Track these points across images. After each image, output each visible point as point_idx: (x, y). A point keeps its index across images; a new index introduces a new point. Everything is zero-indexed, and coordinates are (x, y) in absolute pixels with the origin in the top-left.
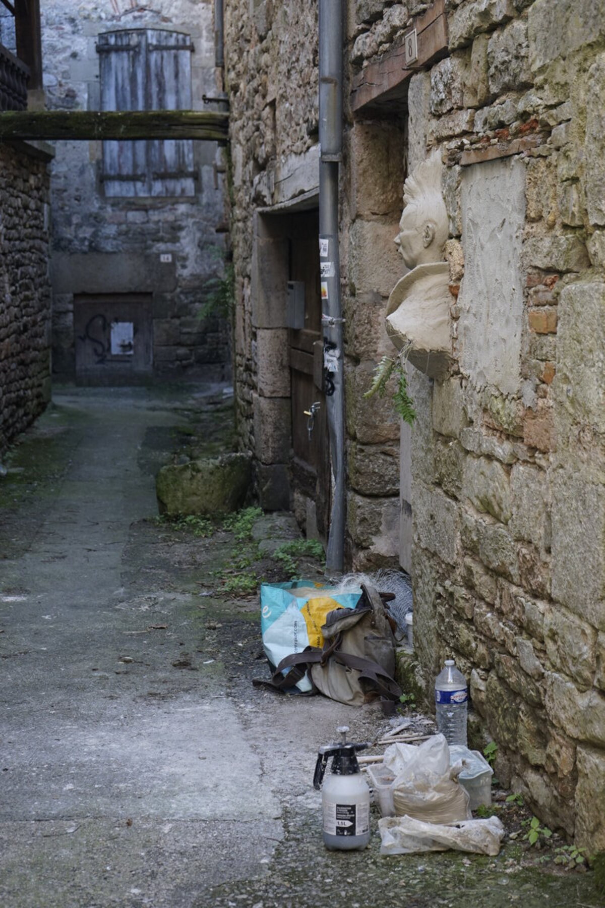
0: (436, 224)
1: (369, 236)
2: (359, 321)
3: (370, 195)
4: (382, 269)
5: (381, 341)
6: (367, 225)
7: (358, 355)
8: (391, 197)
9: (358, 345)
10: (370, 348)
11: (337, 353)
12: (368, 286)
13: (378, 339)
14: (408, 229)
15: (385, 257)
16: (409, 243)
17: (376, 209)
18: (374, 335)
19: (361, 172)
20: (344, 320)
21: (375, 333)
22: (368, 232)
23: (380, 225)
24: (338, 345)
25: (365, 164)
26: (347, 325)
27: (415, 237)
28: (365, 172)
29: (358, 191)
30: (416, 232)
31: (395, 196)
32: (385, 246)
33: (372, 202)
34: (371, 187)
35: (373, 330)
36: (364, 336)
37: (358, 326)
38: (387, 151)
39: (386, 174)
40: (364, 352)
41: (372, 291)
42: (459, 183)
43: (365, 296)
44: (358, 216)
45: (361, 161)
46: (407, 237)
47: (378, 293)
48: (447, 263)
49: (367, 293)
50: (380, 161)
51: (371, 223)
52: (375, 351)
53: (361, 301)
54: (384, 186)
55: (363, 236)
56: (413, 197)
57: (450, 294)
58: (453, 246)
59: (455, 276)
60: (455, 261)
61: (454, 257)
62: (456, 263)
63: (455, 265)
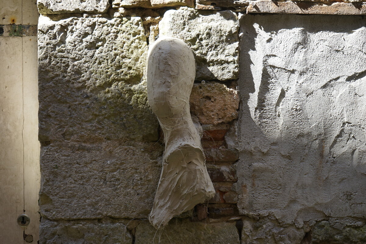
58: (222, 90)
59: (219, 119)
60: (226, 105)
61: (225, 101)
62: (228, 107)
63: (227, 109)
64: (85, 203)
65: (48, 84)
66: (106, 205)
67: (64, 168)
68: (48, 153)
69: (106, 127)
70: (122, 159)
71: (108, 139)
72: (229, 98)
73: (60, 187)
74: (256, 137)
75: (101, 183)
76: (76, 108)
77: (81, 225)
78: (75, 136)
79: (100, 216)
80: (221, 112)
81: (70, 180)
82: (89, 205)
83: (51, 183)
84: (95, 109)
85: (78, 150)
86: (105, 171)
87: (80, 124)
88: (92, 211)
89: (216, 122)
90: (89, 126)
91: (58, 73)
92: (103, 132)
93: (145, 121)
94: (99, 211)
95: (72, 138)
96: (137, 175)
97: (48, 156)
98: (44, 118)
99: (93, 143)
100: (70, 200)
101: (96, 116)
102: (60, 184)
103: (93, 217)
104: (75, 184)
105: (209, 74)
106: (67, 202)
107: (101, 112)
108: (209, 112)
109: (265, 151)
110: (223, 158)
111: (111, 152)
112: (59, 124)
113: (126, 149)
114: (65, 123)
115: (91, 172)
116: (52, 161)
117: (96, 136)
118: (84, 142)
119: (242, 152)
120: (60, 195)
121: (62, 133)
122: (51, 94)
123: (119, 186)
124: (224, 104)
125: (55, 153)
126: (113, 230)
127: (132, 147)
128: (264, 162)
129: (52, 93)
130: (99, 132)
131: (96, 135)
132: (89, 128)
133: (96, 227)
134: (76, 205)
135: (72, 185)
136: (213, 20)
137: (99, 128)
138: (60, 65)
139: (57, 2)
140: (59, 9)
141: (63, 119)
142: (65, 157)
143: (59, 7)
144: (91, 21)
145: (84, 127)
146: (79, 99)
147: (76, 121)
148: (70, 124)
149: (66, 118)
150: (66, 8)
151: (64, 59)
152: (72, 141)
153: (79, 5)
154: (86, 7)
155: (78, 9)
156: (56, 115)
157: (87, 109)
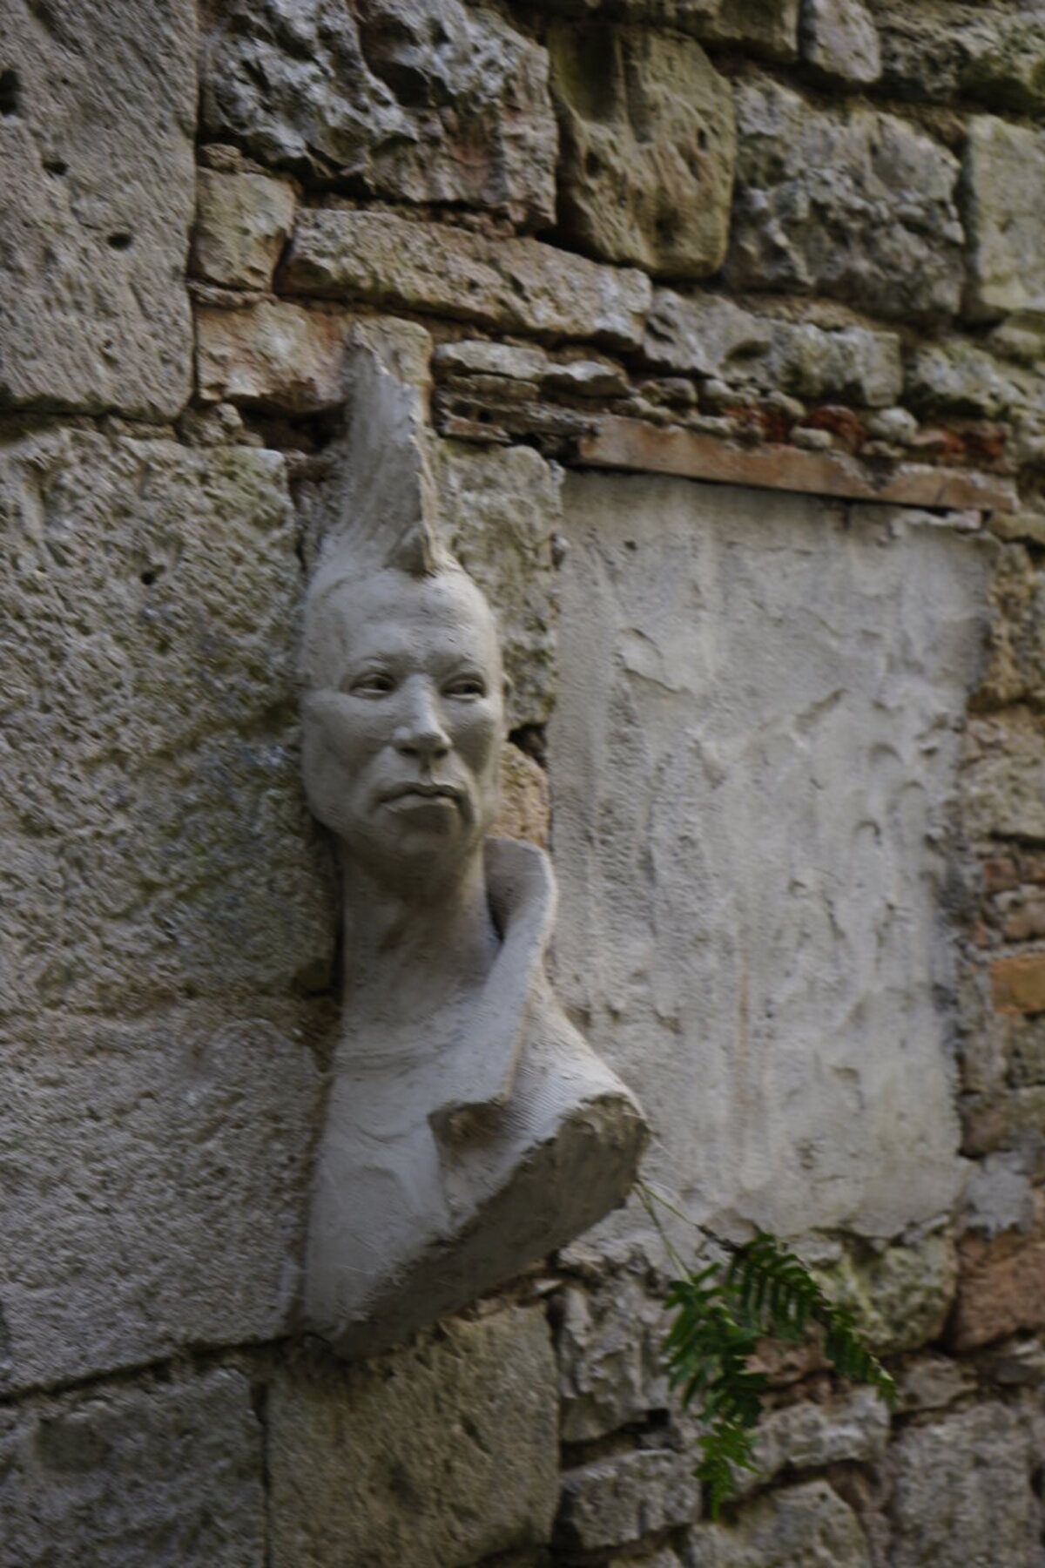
64: (115, 1299)
66: (185, 1293)
67: (43, 1144)
69: (185, 941)
70: (235, 1079)
71: (191, 992)
73: (27, 1234)
75: (170, 1196)
76: (86, 853)
77: (101, 1404)
78: (83, 985)
79: (166, 1351)
81: (66, 1195)
82: (128, 1305)
84: (149, 857)
85: (91, 1053)
86: (179, 1137)
87: (97, 930)
88: (140, 1331)
90: (127, 935)
92: (174, 962)
93: (304, 904)
94: (162, 1328)
95: (70, 996)
96: (278, 1146)
99: (138, 1014)
100: (65, 1289)
101: (149, 887)
102: (26, 1218)
103: (144, 1358)
104: (83, 1212)
106: (56, 1304)
107: (164, 871)
109: (620, 1005)
111: (197, 1052)
112: (26, 935)
113: (245, 1034)
114: (47, 926)
115: (134, 1148)
117: (153, 983)
118: (110, 1013)
120: (29, 1277)
121: (37, 974)
123: (224, 1203)
124: (520, 822)
125: (14, 1072)
126: (208, 1403)
127: (262, 1021)
128: (614, 1048)
130: (161, 961)
131: (154, 976)
132: (132, 946)
133: (152, 1403)
134: (84, 1314)
135: (71, 1222)
136: (490, 483)
137: (161, 946)
138: (31, 651)
139: (24, 355)
140: (27, 387)
141: (41, 910)
142: (48, 1091)
143: (28, 378)
144: (132, 454)
145: (110, 941)
146: (94, 812)
147: (83, 916)
148: (62, 930)
149: (49, 903)
150: (55, 386)
151: (46, 625)
152: (71, 1011)
153: (97, 379)
154: (119, 390)
155: (93, 393)
156: (18, 888)
157: (121, 860)
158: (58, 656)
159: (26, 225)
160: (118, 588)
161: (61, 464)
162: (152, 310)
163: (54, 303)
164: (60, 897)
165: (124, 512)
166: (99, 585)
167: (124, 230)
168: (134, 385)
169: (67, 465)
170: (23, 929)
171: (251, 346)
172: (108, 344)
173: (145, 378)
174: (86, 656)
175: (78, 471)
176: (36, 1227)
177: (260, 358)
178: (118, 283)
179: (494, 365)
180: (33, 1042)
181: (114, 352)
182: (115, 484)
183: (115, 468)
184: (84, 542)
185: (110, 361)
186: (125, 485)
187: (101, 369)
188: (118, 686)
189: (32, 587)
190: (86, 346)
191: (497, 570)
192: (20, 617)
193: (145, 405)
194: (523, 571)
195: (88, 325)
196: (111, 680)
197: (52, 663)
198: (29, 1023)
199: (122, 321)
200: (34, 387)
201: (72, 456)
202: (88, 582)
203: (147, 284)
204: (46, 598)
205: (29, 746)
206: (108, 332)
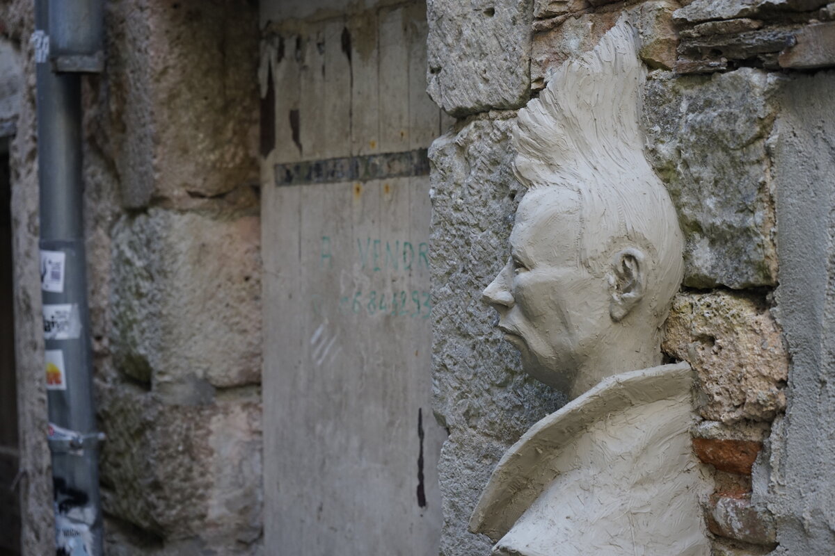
0: (648, 247)
1: (183, 246)
2: (165, 448)
3: (185, 151)
4: (214, 324)
5: (215, 492)
6: (179, 222)
7: (162, 527)
8: (232, 156)
9: (161, 505)
10: (191, 511)
11: (89, 513)
12: (184, 364)
13: (208, 486)
14: (551, 261)
15: (221, 295)
16: (559, 308)
17: (198, 184)
18: (199, 480)
19: (163, 96)
20: (102, 436)
21: (202, 474)
22: (182, 239)
23: (209, 222)
24: (92, 496)
25: (172, 78)
26: (110, 447)
27: (582, 287)
28: (173, 96)
29: (157, 141)
30: (584, 274)
31: (241, 153)
32: (220, 270)
33: (191, 168)
34: (188, 132)
35: (197, 469)
36: (176, 482)
37: (160, 459)
38: (222, 48)
39: (219, 102)
40: (176, 522)
41: (193, 376)
42: (766, 125)
43: (178, 389)
44: (158, 200)
45: (164, 72)
46: (552, 287)
47: (206, 380)
48: (682, 366)
49: (181, 381)
50: (206, 74)
51: (187, 217)
52: (202, 517)
53: (168, 400)
54: (217, 131)
55: (170, 246)
56: (550, 165)
57: (696, 462)
58: (731, 319)
59: (733, 409)
60: (741, 366)
61: (739, 353)
62: (748, 372)
63: (746, 379)
65: (443, 289)
67: (468, 498)
68: (447, 457)
69: (527, 405)
72: (749, 345)
74: (820, 477)
76: (483, 350)
78: (483, 420)
80: (735, 386)
83: (451, 530)
84: (510, 356)
85: (486, 457)
87: (488, 391)
89: (725, 417)
90: (501, 397)
91: (455, 263)
92: (522, 417)
95: (479, 424)
97: (446, 462)
98: (438, 371)
101: (513, 373)
105: (707, 268)
108: (711, 385)
110: (739, 530)
112: (459, 389)
114: (468, 386)
116: (453, 477)
117: (512, 427)
118: (498, 438)
119: (783, 520)
121: (464, 410)
122: (447, 315)
124: (736, 361)
125: (455, 458)
129: (448, 311)
130: (517, 415)
131: (512, 423)
132: (502, 404)
136: (709, 104)
137: (517, 406)
138: (457, 242)
139: (449, 88)
140: (451, 104)
141: (465, 376)
142: (469, 471)
143: (451, 100)
144: (498, 129)
145: (494, 399)
146: (485, 328)
147: (482, 383)
148: (474, 389)
149: (469, 374)
150: (462, 101)
151: (463, 228)
152: (478, 433)
153: (479, 92)
154: (490, 95)
155: (478, 101)
156: (455, 364)
157: (497, 355)
158: (468, 244)
159: (450, 20)
160: (494, 205)
161: (469, 142)
162: (504, 46)
163: (463, 57)
164: (472, 371)
165: (496, 163)
166: (485, 204)
167: (491, 5)
168: (496, 91)
169: (472, 142)
170: (458, 385)
171: (557, 50)
172: (485, 71)
173: (501, 85)
174: (480, 243)
175: (477, 143)
176: (466, 540)
177: (562, 56)
178: (488, 37)
179: (709, 13)
180: (462, 445)
181: (487, 75)
182: (491, 148)
183: (491, 139)
184: (478, 183)
185: (486, 80)
186: (496, 148)
187: (481, 86)
188: (496, 259)
189: (457, 209)
190: (475, 76)
191: (710, 169)
192: (452, 225)
193: (502, 101)
194: (734, 168)
195: (476, 64)
196: (492, 256)
197: (467, 248)
198: (460, 435)
199: (490, 57)
200: (454, 104)
201: (474, 136)
202: (481, 203)
203: (501, 32)
204: (463, 213)
205: (458, 291)
206: (485, 65)
